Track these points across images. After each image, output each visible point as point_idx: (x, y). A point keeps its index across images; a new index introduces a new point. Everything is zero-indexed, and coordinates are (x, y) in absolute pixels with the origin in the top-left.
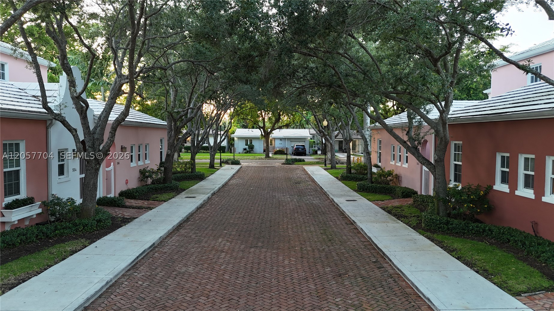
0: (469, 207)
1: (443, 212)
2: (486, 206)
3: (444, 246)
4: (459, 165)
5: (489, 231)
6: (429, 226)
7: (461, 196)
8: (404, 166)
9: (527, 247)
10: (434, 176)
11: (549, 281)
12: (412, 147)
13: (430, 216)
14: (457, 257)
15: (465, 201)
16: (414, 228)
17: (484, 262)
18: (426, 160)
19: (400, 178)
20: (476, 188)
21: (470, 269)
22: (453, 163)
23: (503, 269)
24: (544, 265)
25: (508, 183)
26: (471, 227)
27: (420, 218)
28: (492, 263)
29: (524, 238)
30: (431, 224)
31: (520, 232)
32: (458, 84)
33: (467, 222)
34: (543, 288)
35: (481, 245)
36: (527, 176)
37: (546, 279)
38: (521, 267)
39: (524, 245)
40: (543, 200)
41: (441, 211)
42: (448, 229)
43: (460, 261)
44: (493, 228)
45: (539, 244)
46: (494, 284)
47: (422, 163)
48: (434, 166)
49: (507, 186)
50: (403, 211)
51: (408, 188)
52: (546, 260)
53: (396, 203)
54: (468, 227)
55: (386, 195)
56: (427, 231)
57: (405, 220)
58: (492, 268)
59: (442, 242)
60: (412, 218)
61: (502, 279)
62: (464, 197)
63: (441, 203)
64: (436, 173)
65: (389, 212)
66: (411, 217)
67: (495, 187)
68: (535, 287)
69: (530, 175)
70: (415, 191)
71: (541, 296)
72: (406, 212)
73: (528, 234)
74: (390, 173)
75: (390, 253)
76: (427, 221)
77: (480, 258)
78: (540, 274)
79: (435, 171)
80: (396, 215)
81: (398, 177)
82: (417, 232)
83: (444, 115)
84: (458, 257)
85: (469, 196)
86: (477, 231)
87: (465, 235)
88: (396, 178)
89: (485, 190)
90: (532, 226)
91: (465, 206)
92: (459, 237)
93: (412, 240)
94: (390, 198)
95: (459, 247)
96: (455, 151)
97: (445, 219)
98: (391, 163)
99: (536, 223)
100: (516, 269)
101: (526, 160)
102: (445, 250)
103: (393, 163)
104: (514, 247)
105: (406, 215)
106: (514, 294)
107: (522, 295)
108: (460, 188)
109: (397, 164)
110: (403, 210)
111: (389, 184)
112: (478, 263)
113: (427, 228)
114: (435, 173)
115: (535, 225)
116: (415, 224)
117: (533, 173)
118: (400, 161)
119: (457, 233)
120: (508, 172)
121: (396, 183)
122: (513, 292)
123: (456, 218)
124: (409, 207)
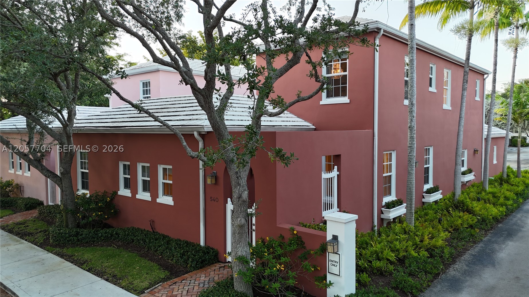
0: (97, 215)
1: (72, 224)
2: (113, 211)
3: (74, 260)
4: (86, 172)
5: (117, 235)
6: (58, 241)
7: (89, 205)
8: (25, 174)
9: (147, 244)
10: (61, 189)
11: (164, 272)
12: (34, 160)
13: (58, 230)
14: (87, 269)
15: (93, 210)
16: (41, 246)
17: (113, 268)
18: (51, 172)
19: (22, 188)
20: (103, 194)
21: (100, 279)
22: (80, 170)
23: (129, 270)
24: (160, 257)
25: (130, 188)
26: (100, 234)
27: (47, 233)
28: (120, 266)
29: (144, 236)
30: (60, 239)
31: (141, 231)
32: (80, 99)
33: (96, 229)
34: (161, 280)
35: (110, 250)
36: (144, 181)
37: (163, 270)
38: (144, 265)
39: (145, 242)
40: (157, 201)
41: (70, 223)
42: (78, 240)
43: (90, 273)
44: (119, 231)
45: (156, 240)
46: (122, 288)
47: (47, 176)
48: (61, 179)
49: (129, 191)
50: (27, 228)
51: (32, 199)
52: (162, 253)
53: (18, 218)
54: (97, 234)
55: (6, 209)
56: (56, 246)
57: (30, 238)
58: (121, 272)
59: (72, 256)
60: (39, 234)
61: (129, 281)
62: (93, 206)
63: (70, 215)
64: (63, 185)
65: (10, 231)
66: (37, 233)
67: (120, 193)
68: (155, 281)
69: (147, 180)
70: (40, 201)
71: (159, 288)
72: (31, 228)
73: (148, 231)
74: (9, 184)
75: (14, 285)
76: (55, 236)
77: (110, 264)
78: (158, 267)
79: (62, 184)
80: (19, 234)
81: (19, 188)
82: (45, 250)
83: (68, 128)
84: (89, 268)
85: (97, 203)
86: (106, 237)
87: (95, 243)
88: (17, 188)
89: (112, 196)
90: (151, 224)
91: (94, 214)
92: (89, 246)
93: (39, 262)
94: (11, 212)
95: (89, 257)
96: (81, 159)
97: (75, 231)
98: (10, 171)
99: (154, 221)
100: (140, 267)
101: (143, 167)
102: (75, 265)
103: (12, 171)
104: (137, 245)
105: (31, 231)
106: (139, 293)
107: (145, 291)
108: (88, 196)
109: (17, 173)
110: (27, 226)
111: (9, 196)
112: (108, 270)
113: (56, 244)
114: (61, 185)
115: (152, 223)
116: (42, 241)
117: (149, 179)
118: (21, 169)
119: (87, 242)
120: (129, 178)
121: (18, 194)
122: (138, 291)
123: (85, 228)
124: (34, 221)
